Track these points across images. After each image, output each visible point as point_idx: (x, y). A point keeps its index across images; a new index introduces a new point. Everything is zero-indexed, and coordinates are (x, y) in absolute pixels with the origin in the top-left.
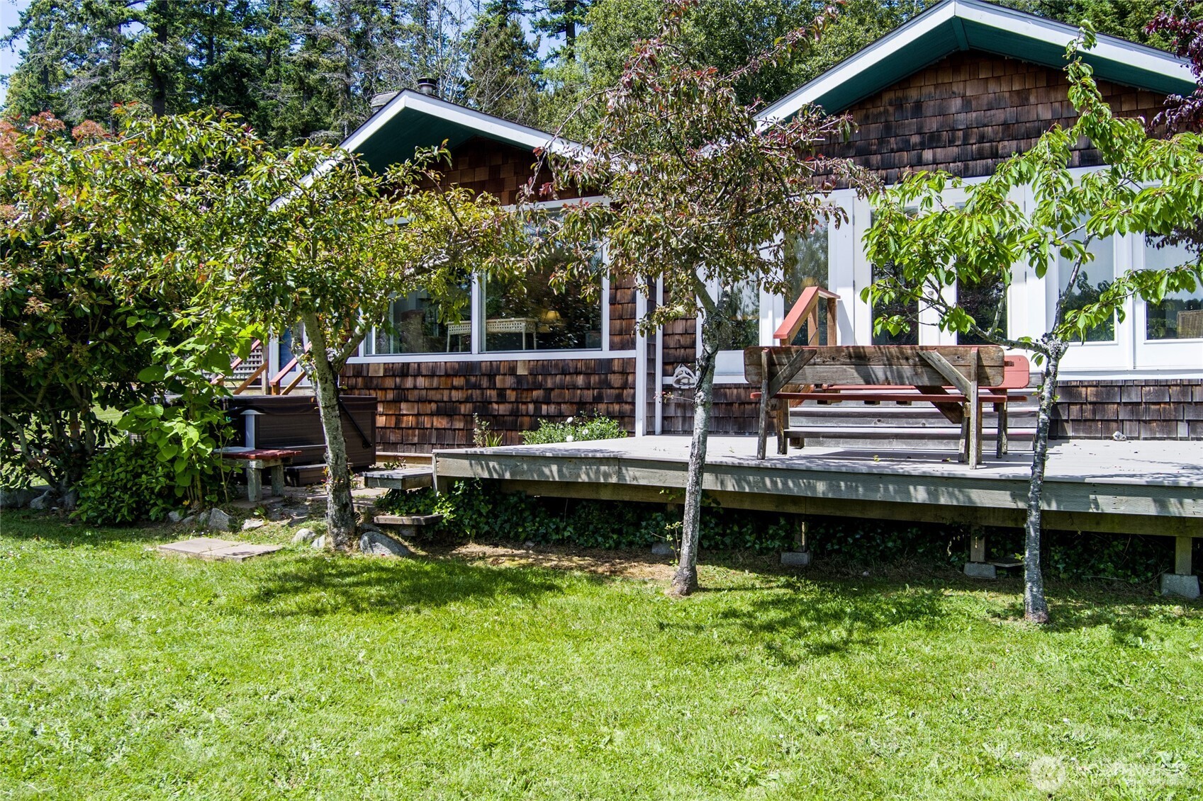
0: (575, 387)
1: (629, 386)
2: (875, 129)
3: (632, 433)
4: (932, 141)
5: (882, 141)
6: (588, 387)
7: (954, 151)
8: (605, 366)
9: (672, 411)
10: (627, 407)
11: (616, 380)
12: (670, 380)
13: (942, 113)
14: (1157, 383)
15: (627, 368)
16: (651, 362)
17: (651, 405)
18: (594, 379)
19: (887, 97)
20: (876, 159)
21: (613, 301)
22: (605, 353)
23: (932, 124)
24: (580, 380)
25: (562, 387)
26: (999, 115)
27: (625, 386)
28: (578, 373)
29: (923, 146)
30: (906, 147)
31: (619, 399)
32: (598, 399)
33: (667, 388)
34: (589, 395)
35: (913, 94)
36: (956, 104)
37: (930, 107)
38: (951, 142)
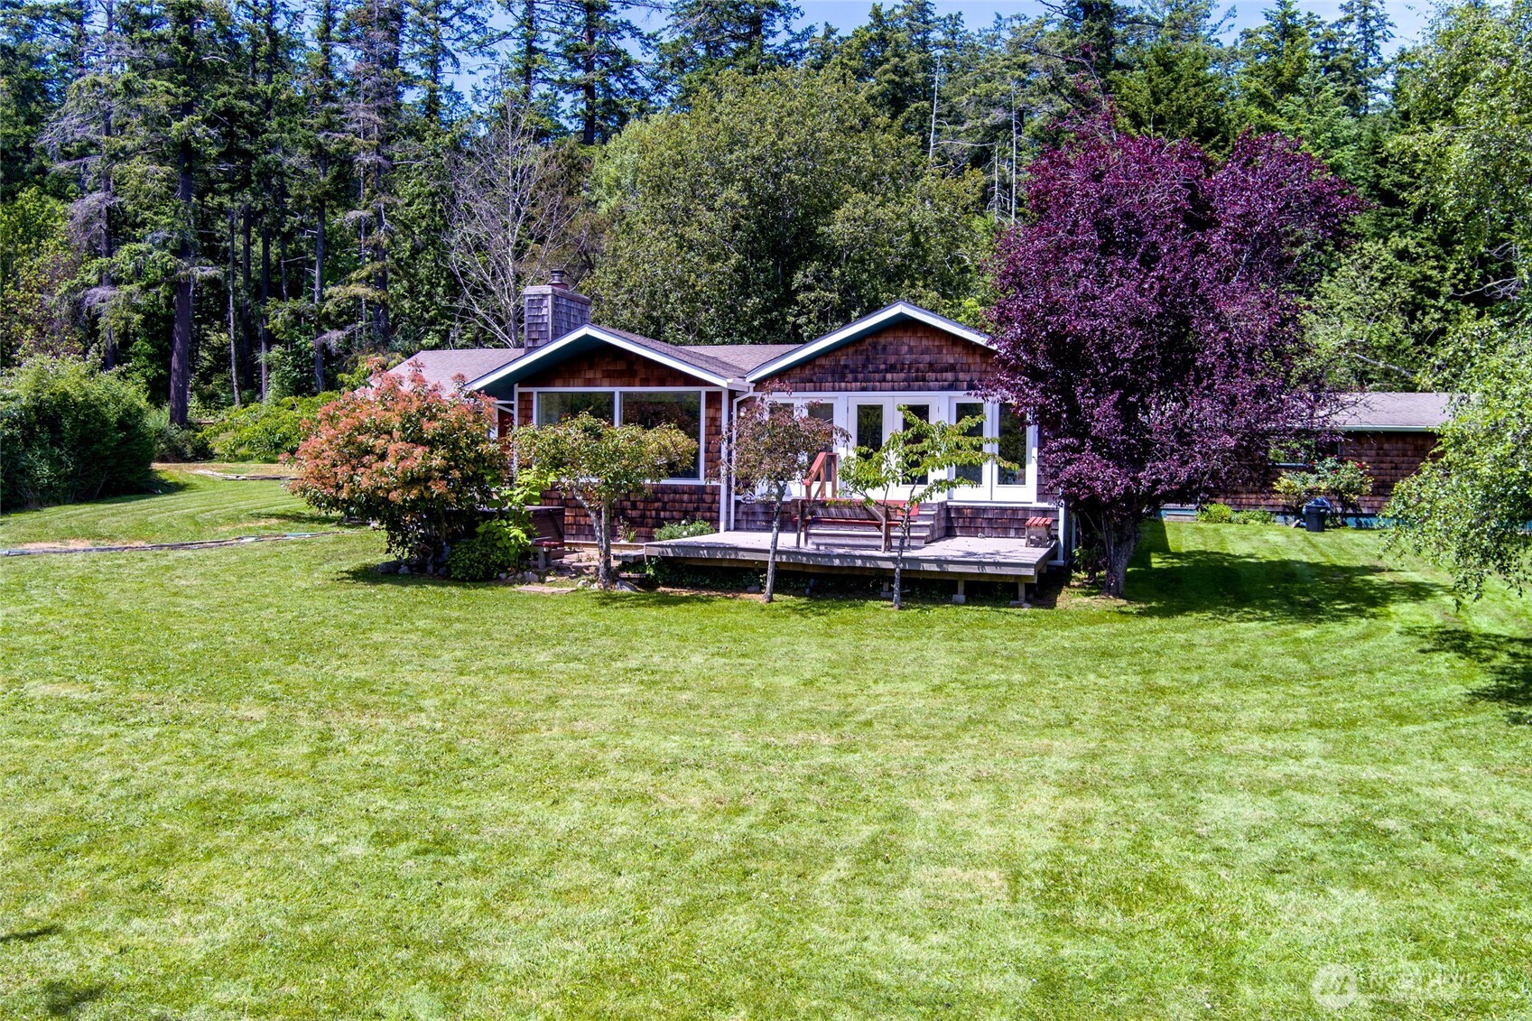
0: (682, 502)
1: (716, 501)
2: (860, 359)
3: (718, 530)
4: (892, 368)
5: (865, 366)
6: (691, 502)
7: (902, 375)
8: (701, 490)
9: (740, 517)
10: (714, 514)
11: (708, 498)
12: (740, 498)
13: (897, 353)
14: (1001, 508)
15: (716, 491)
16: (729, 488)
17: (728, 513)
18: (695, 497)
19: (868, 341)
20: (860, 376)
21: (707, 451)
22: (701, 481)
23: (892, 359)
24: (686, 497)
25: (674, 501)
26: (927, 358)
27: (714, 501)
28: (684, 493)
29: (886, 371)
30: (877, 371)
31: (710, 510)
32: (697, 509)
33: (738, 503)
34: (691, 506)
35: (882, 341)
36: (905, 348)
37: (890, 349)
38: (902, 370)
